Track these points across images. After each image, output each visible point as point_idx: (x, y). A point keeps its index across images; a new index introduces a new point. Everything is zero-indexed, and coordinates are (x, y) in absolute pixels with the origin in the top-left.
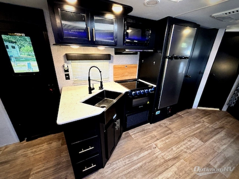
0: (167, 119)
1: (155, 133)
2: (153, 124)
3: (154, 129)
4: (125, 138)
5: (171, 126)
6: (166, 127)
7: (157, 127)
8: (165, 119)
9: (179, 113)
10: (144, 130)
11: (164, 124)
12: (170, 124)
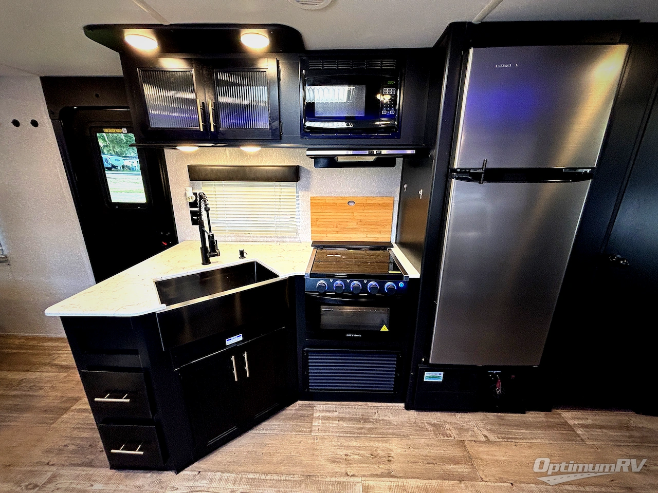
0: (491, 416)
1: (396, 447)
2: (413, 414)
3: (405, 431)
4: (292, 418)
5: (482, 451)
6: (461, 444)
7: (423, 429)
8: (480, 416)
9: (569, 416)
10: (366, 420)
11: (461, 430)
12: (488, 441)
